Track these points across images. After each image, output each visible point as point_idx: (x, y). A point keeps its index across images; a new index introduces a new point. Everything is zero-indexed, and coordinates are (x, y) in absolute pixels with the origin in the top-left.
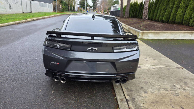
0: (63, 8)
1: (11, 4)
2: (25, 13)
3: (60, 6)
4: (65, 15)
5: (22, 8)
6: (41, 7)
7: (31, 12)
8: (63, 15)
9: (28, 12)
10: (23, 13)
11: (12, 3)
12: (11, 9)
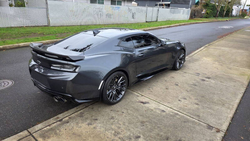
0: (207, 13)
1: (135, 14)
2: (148, 22)
3: (202, 11)
4: (200, 23)
5: (146, 16)
6: (172, 14)
7: (157, 21)
8: (197, 23)
9: (153, 21)
10: (147, 22)
11: (136, 12)
12: (133, 18)
